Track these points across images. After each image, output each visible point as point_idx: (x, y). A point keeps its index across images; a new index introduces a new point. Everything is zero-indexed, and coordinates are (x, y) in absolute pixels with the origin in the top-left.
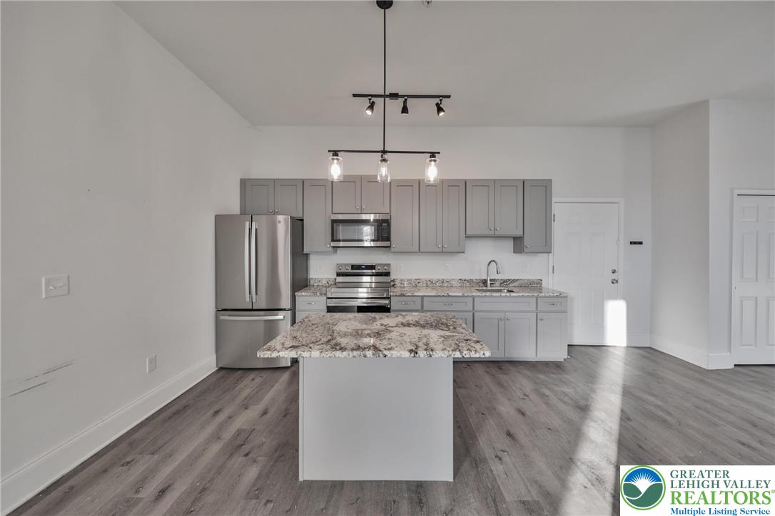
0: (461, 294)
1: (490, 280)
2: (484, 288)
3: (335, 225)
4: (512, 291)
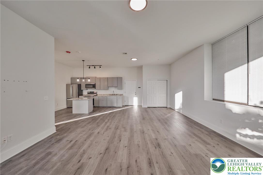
3: (86, 85)
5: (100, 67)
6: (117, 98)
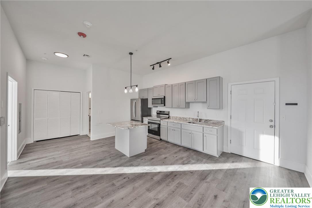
1: (199, 119)
2: (197, 122)
3: (153, 100)
5: (168, 63)
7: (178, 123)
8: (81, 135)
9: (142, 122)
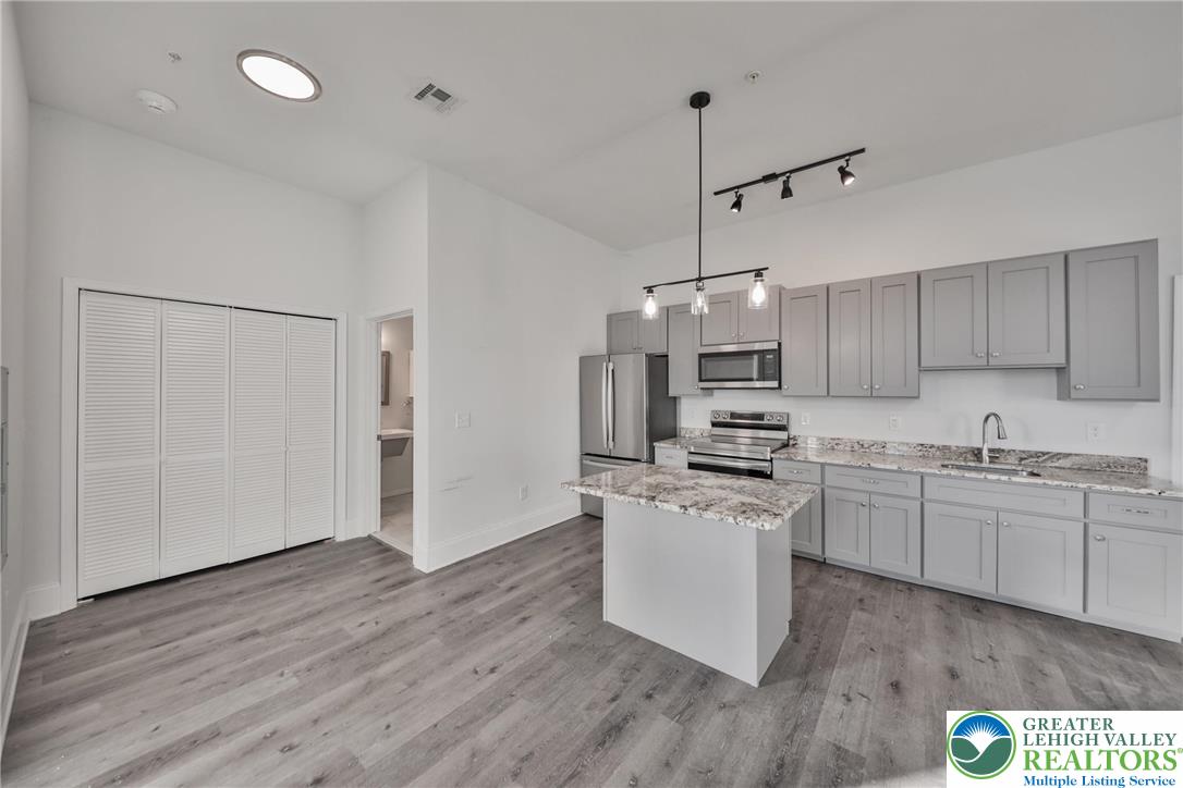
0: (895, 467)
1: (990, 450)
2: (978, 465)
3: (703, 360)
4: (1038, 475)
5: (844, 174)
6: (1092, 514)
7: (899, 471)
8: (340, 538)
9: (652, 460)
